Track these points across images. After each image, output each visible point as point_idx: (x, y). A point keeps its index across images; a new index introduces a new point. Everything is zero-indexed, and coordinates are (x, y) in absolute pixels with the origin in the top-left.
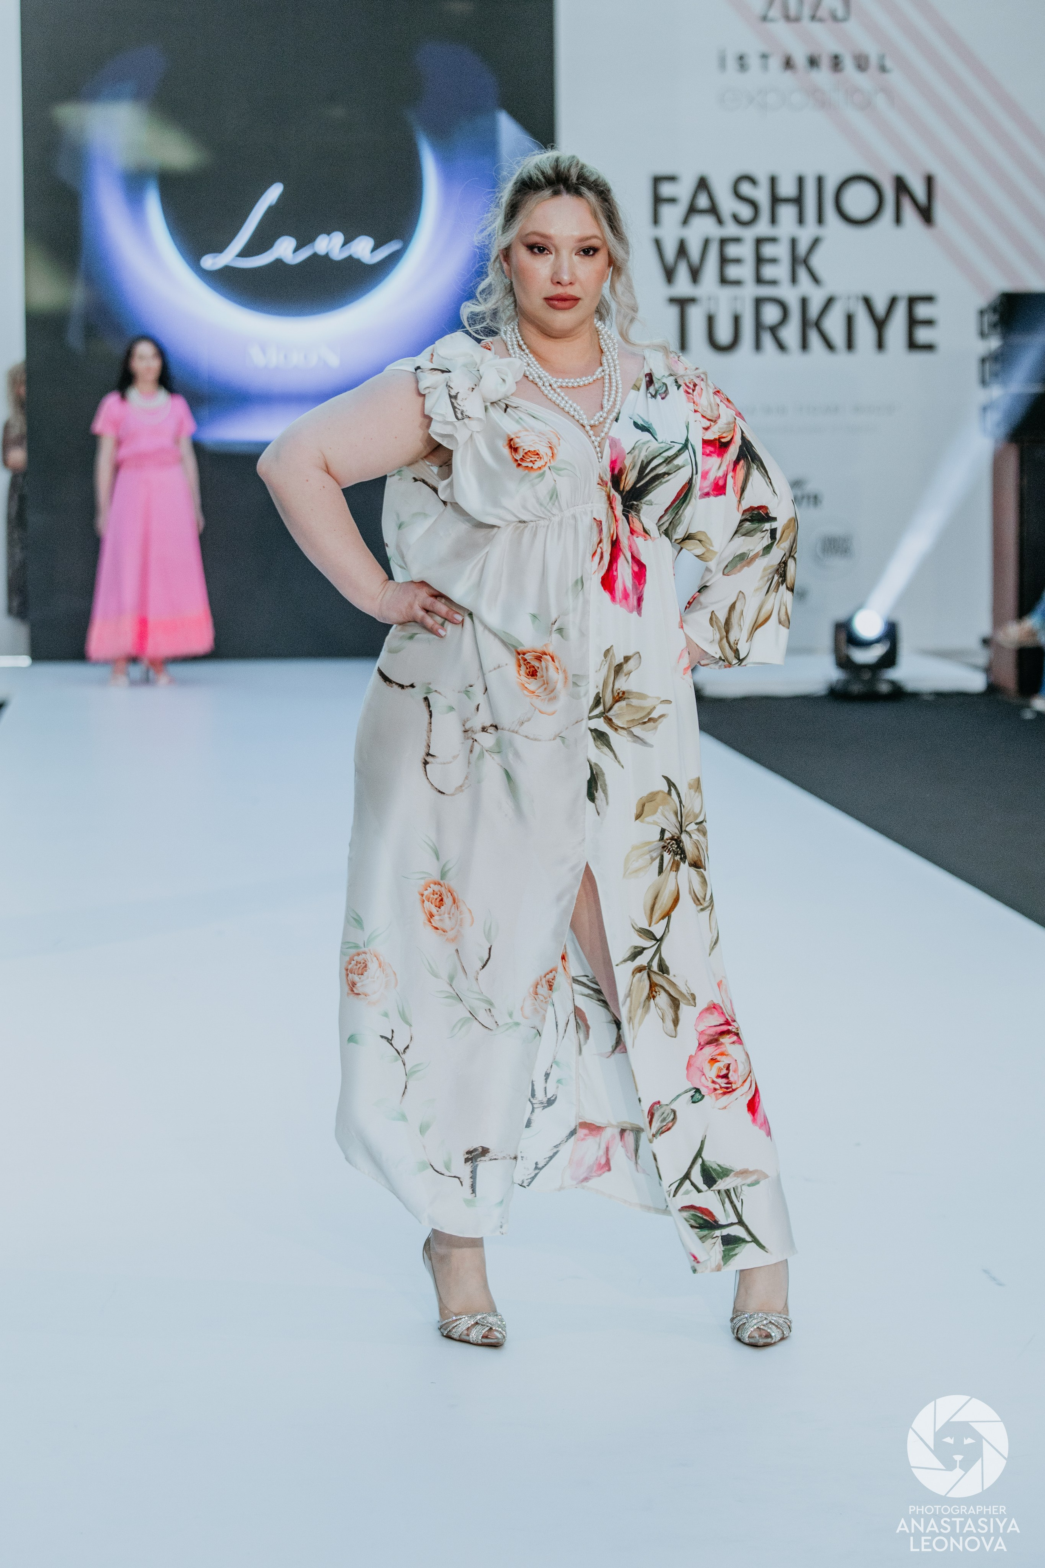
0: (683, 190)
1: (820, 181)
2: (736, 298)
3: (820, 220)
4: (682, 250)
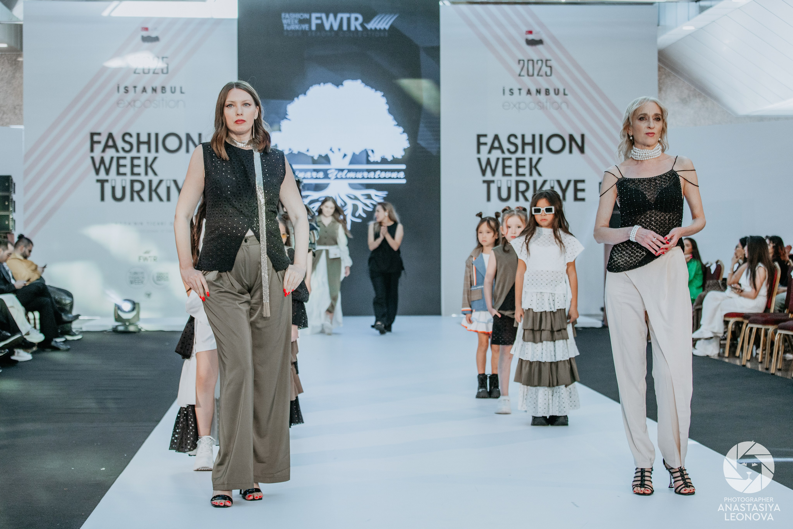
0: (489, 140)
1: (541, 136)
2: (507, 181)
3: (541, 152)
4: (488, 162)
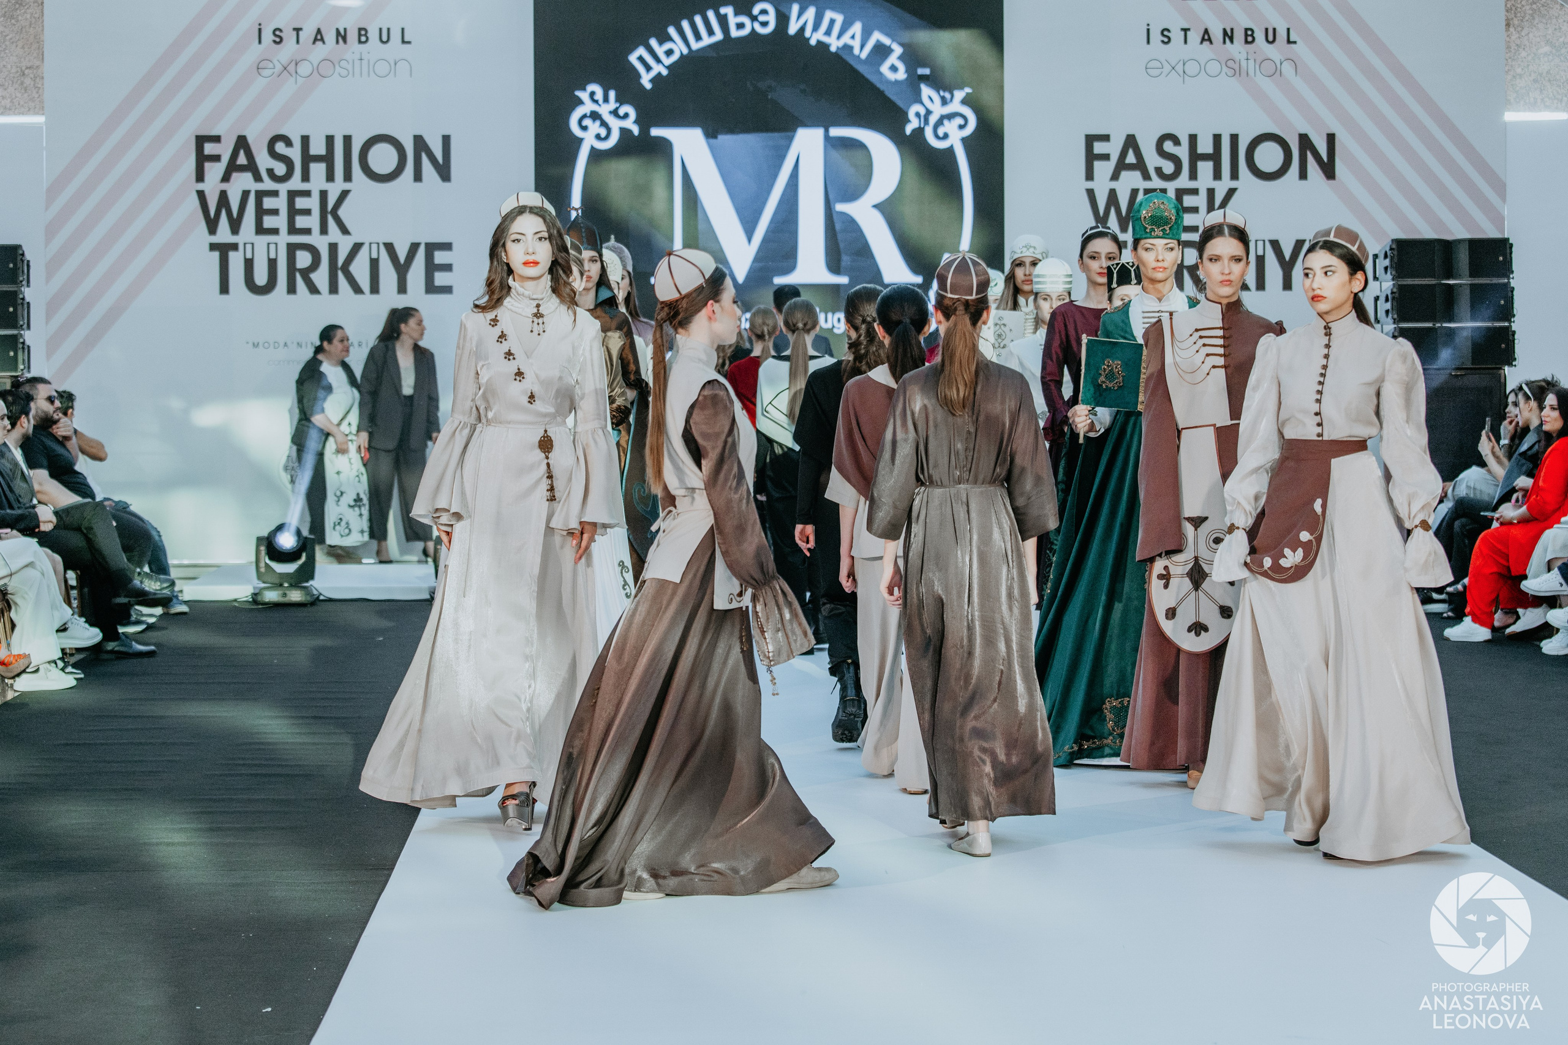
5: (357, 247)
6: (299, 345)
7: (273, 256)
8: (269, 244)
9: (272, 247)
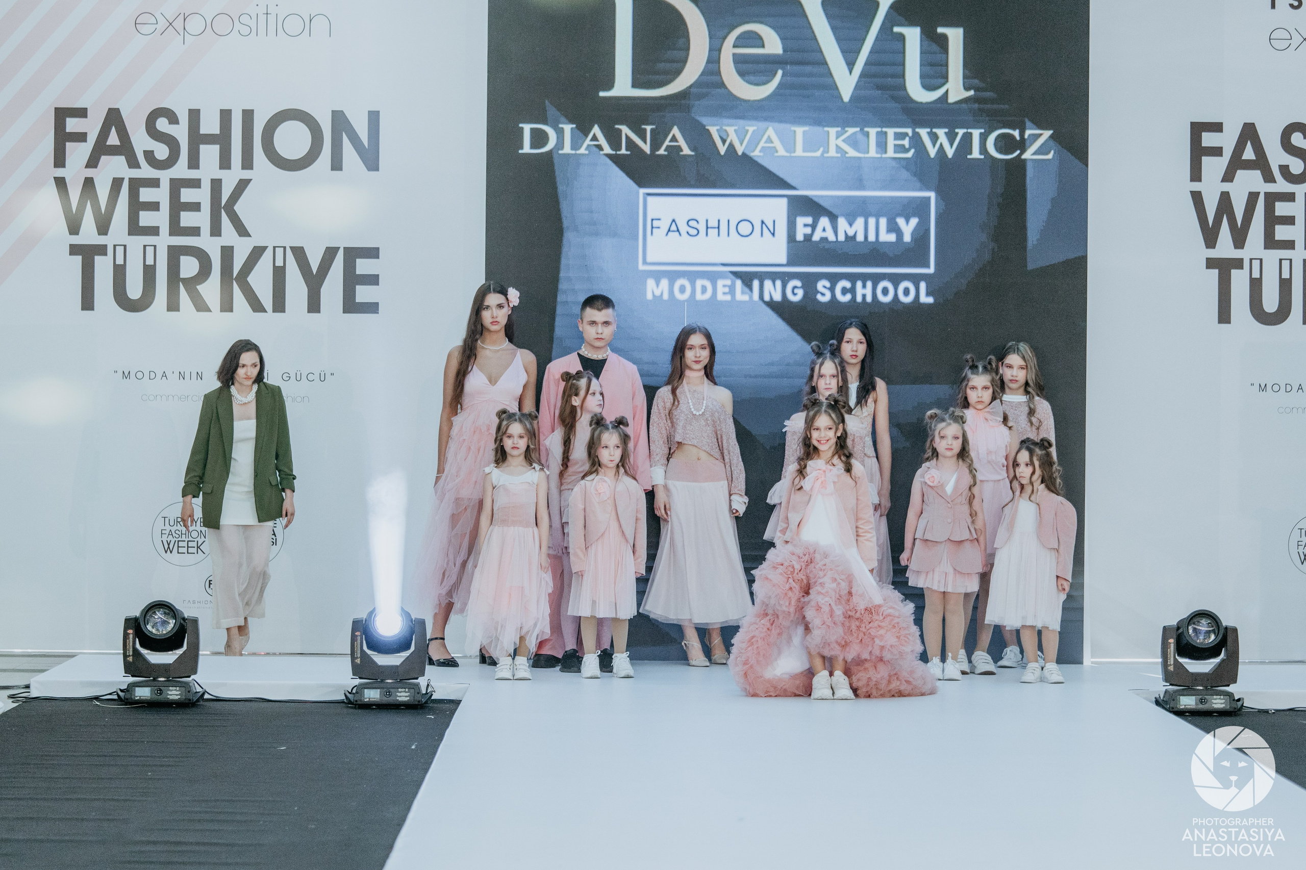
5: (257, 253)
6: (182, 376)
7: (150, 261)
8: (145, 246)
9: (150, 250)
